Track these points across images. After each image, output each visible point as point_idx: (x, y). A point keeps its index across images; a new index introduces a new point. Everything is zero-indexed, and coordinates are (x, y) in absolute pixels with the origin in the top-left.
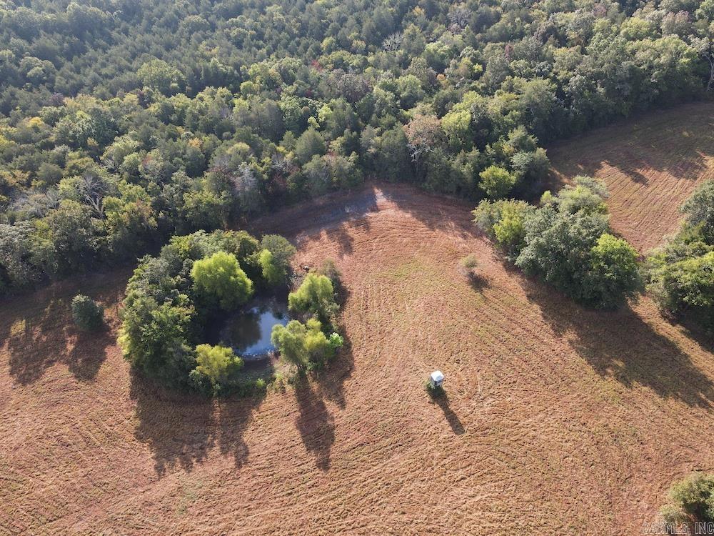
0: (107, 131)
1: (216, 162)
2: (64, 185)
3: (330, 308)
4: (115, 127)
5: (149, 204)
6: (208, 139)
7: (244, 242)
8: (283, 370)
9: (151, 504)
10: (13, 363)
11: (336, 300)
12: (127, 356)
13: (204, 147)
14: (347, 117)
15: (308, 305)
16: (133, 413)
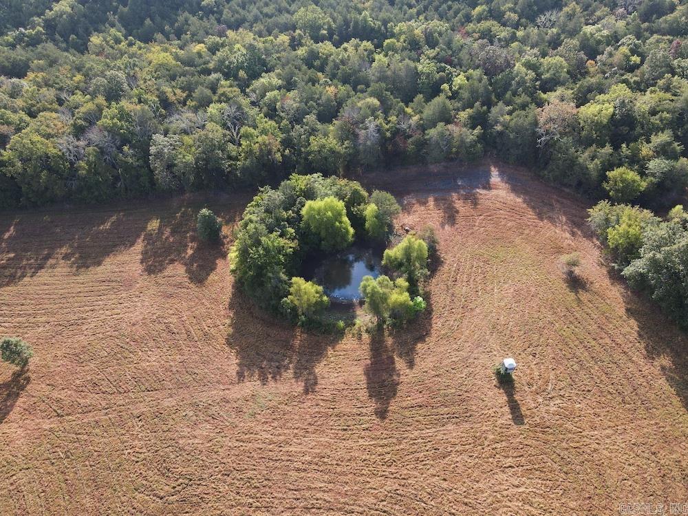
0: (257, 65)
1: (346, 112)
2: (213, 109)
3: (419, 273)
4: (264, 63)
5: (279, 140)
6: (343, 89)
7: (355, 192)
8: (364, 318)
9: (228, 402)
10: (145, 253)
11: (428, 266)
12: (233, 271)
13: (339, 96)
14: (481, 90)
15: (400, 265)
16: (228, 321)
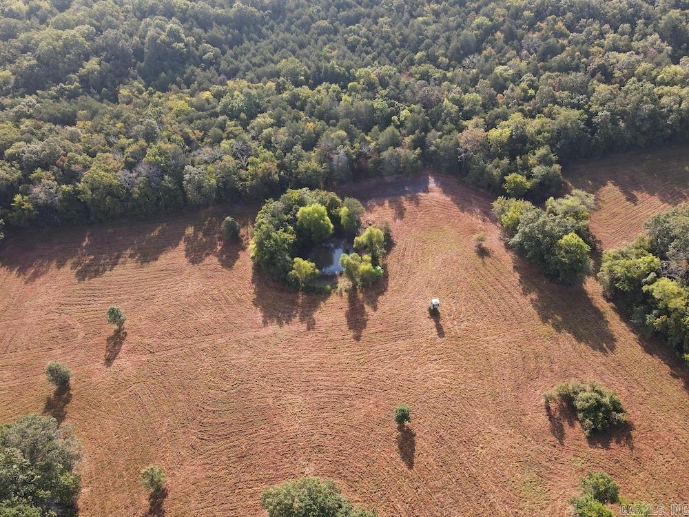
0: (254, 109)
1: (323, 142)
2: (225, 144)
3: (380, 251)
4: (258, 106)
5: (276, 164)
6: (320, 124)
7: (333, 200)
8: (344, 283)
10: (187, 250)
11: (385, 247)
12: (253, 258)
13: (316, 129)
14: (420, 120)
15: (366, 247)
16: (252, 291)
